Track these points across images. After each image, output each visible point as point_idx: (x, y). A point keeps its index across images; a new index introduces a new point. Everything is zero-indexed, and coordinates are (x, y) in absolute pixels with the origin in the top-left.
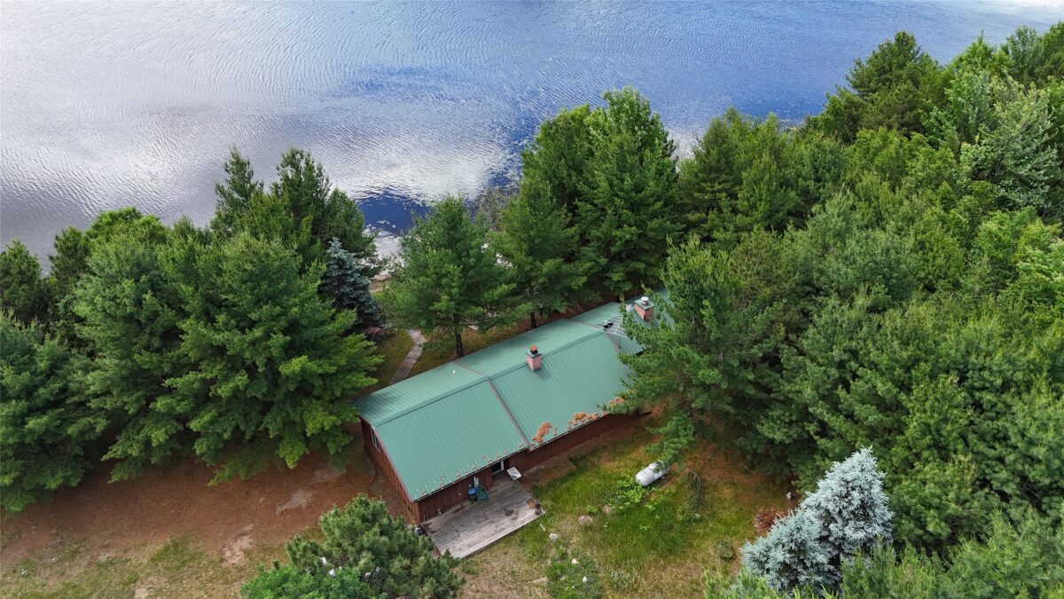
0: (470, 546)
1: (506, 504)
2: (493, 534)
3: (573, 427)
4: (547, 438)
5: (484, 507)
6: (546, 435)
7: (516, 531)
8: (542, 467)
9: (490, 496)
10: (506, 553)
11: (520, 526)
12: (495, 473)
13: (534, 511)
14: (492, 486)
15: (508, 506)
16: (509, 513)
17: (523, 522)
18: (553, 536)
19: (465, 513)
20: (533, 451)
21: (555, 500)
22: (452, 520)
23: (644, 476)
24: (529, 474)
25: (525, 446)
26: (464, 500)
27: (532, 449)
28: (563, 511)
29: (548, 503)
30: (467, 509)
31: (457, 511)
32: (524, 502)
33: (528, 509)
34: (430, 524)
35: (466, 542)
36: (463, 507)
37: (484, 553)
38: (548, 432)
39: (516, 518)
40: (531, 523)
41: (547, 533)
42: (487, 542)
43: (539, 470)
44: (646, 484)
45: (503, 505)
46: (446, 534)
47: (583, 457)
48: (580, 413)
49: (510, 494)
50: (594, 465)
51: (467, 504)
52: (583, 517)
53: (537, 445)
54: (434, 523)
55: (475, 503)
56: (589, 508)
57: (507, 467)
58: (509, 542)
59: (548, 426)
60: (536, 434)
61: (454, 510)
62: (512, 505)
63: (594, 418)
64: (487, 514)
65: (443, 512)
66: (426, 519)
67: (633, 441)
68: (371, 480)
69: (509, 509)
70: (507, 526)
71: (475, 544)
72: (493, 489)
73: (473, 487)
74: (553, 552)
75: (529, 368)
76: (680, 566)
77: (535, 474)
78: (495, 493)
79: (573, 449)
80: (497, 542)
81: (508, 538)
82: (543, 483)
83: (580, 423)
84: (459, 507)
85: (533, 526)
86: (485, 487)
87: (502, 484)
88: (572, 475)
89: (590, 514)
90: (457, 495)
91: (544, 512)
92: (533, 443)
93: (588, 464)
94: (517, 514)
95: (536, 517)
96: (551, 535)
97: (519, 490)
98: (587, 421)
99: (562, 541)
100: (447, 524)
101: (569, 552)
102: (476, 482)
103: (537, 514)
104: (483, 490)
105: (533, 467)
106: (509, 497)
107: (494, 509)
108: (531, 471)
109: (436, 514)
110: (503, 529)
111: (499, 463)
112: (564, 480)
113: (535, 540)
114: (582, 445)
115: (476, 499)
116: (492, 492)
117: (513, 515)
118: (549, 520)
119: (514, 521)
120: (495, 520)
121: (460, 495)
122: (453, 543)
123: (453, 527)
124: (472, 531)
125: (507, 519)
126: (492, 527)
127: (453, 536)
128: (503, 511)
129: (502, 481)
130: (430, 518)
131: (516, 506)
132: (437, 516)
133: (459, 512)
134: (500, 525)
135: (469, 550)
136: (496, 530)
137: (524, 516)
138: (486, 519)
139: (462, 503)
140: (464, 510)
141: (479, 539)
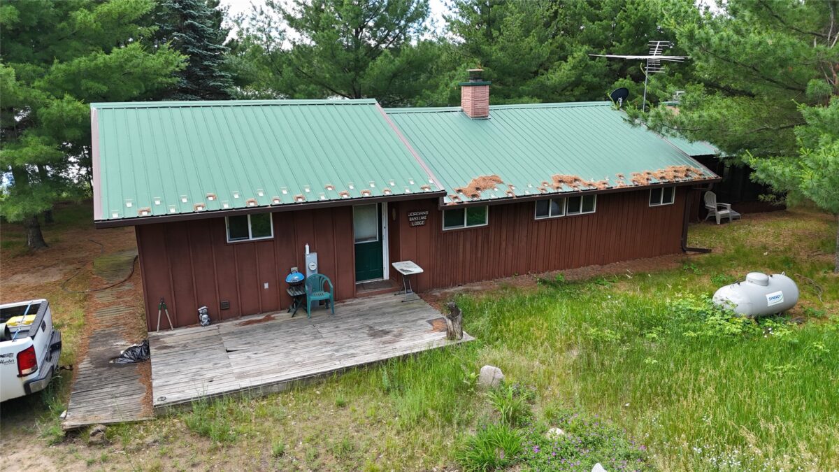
0: (242, 376)
1: (377, 321)
2: (320, 362)
3: (552, 191)
4: (491, 195)
5: (320, 322)
6: (488, 190)
8: (478, 288)
11: (400, 354)
13: (441, 335)
15: (382, 324)
16: (378, 334)
17: (411, 348)
19: (268, 327)
20: (455, 208)
22: (228, 334)
25: (439, 188)
26: (278, 309)
27: (449, 202)
30: (279, 321)
31: (249, 323)
32: (422, 322)
33: (428, 332)
35: (237, 369)
36: (269, 318)
38: (493, 187)
39: (392, 342)
40: (432, 351)
43: (469, 291)
45: (370, 323)
46: (196, 353)
48: (567, 175)
49: (391, 310)
51: (282, 315)
53: (465, 199)
59: (494, 179)
60: (466, 186)
61: (247, 320)
62: (391, 323)
63: (601, 187)
64: (323, 330)
65: (214, 318)
66: (166, 328)
68: (107, 286)
69: (380, 328)
70: (367, 352)
71: (258, 375)
72: (357, 301)
75: (465, 115)
78: (357, 307)
83: (568, 189)
84: (260, 317)
87: (379, 297)
90: (259, 286)
91: (468, 338)
92: (454, 195)
94: (399, 335)
95: (448, 343)
97: (415, 305)
98: (583, 188)
100: (212, 339)
101: (538, 412)
102: (311, 260)
105: (455, 284)
106: (388, 313)
107: (343, 326)
108: (451, 290)
109: (195, 321)
110: (353, 356)
114: (568, 271)
116: (351, 305)
117: (388, 337)
118: (481, 352)
119: (386, 345)
120: (338, 340)
121: (266, 286)
122: (202, 368)
123: (222, 343)
124: (266, 354)
125: (368, 342)
126: (324, 350)
127: (210, 357)
128: (366, 330)
129: (379, 293)
130: (174, 327)
131: (400, 325)
132: (197, 326)
133: (256, 325)
134: (345, 349)
135: (235, 383)
136: (331, 356)
137: (414, 340)
138: (316, 338)
139: (268, 314)
140: (269, 322)
141: (277, 367)
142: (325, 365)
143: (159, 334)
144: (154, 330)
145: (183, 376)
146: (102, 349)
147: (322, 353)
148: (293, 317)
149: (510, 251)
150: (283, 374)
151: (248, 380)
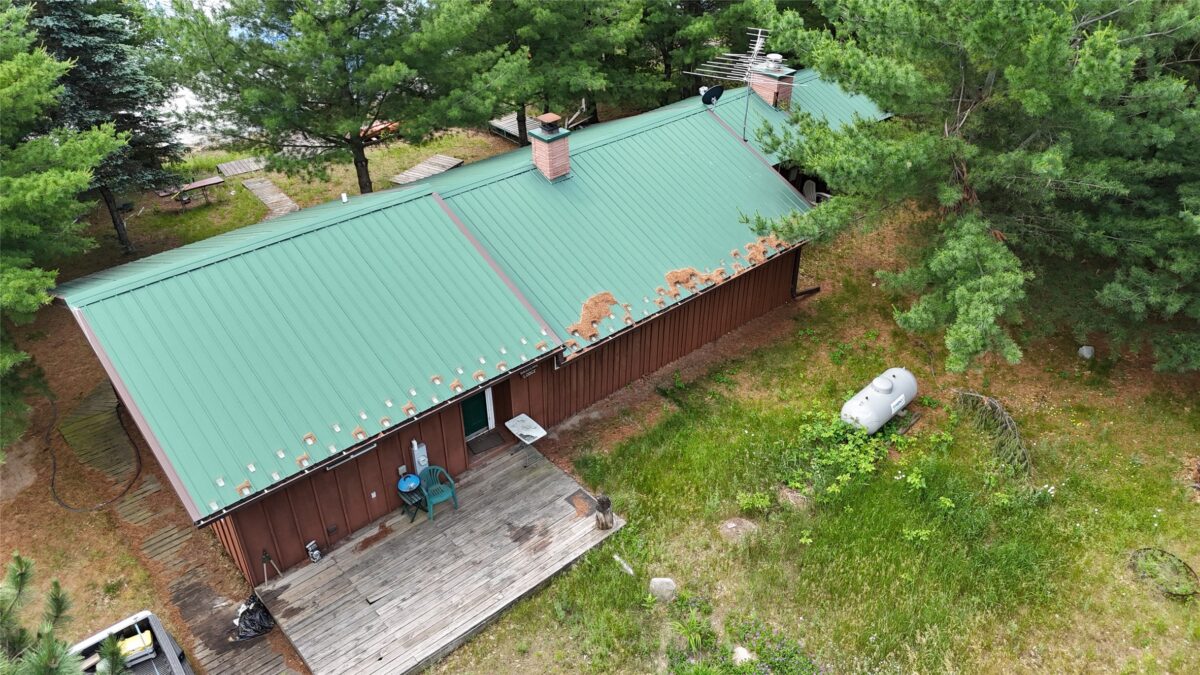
0: (409, 642)
1: (511, 510)
2: (481, 599)
3: (670, 302)
4: (609, 328)
5: (448, 526)
6: (604, 321)
7: (547, 583)
8: (595, 415)
9: (461, 496)
10: (523, 652)
11: (559, 566)
12: (472, 437)
13: (590, 522)
14: (466, 468)
15: (518, 514)
16: (522, 535)
17: (566, 553)
18: (662, 584)
19: (393, 547)
20: (575, 361)
21: (644, 487)
22: (353, 570)
23: (865, 408)
24: (563, 433)
25: (553, 345)
26: (389, 511)
27: (570, 355)
28: (674, 513)
29: (628, 496)
30: (400, 533)
31: (366, 544)
32: (561, 502)
33: (573, 519)
34: (285, 588)
35: (398, 632)
36: (385, 532)
37: (455, 660)
38: (608, 314)
39: (543, 546)
40: (591, 553)
41: (641, 577)
42: (462, 625)
43: (587, 423)
44: (873, 427)
45: (504, 515)
46: (334, 613)
47: (693, 385)
48: (682, 269)
49: (518, 485)
50: (722, 401)
51: (397, 521)
52: (731, 525)
53: (584, 344)
54: (296, 585)
55: (421, 518)
56: (743, 499)
57: (504, 413)
58: (529, 616)
59: (607, 300)
60: (579, 321)
61: (361, 539)
62: (526, 511)
63: (719, 280)
64: (458, 541)
65: (325, 549)
66: (273, 576)
67: (798, 345)
68: (120, 488)
69: (520, 523)
70: (523, 570)
71: (425, 636)
72: (472, 475)
73: (411, 470)
74: (669, 632)
75: (540, 175)
76: (1066, 632)
77: (578, 433)
78: (478, 487)
79: (662, 371)
80: (496, 619)
81: (525, 606)
82: (603, 452)
83: (685, 293)
84: (375, 531)
85: (594, 564)
86: (445, 472)
87: (494, 462)
88: (672, 424)
89: (751, 513)
90: (366, 498)
91: (619, 522)
92: (570, 340)
93: (708, 398)
94: (545, 532)
95: (602, 536)
96: (656, 582)
97: (542, 471)
98: (700, 287)
99: (688, 594)
100: (339, 583)
101: (717, 625)
102: (420, 454)
103: (604, 527)
104: (443, 481)
105: (570, 415)
106: (518, 492)
107: (478, 529)
108: (567, 425)
109: (303, 559)
110: (511, 580)
111: (482, 394)
112: (655, 440)
113: (610, 601)
114: (682, 361)
115: (422, 506)
116: (469, 484)
117: (535, 539)
118: (639, 541)
119: (539, 554)
120: (484, 556)
121: (374, 495)
122: (357, 639)
123: (356, 590)
124: (416, 597)
125: (517, 552)
126: (476, 577)
127: (356, 617)
128: (505, 531)
129: (493, 456)
130: (281, 571)
131: (540, 513)
132: (307, 564)
133: (376, 546)
134: (498, 571)
135: (407, 656)
136: (487, 586)
137: (564, 538)
138: (457, 557)
139: (380, 521)
140: (389, 538)
141: (440, 618)
142: (489, 602)
143: (270, 588)
144: (260, 582)
145: (344, 658)
146: (204, 618)
147: (476, 582)
148: (412, 521)
149: (623, 363)
150: (452, 628)
151: (419, 647)
